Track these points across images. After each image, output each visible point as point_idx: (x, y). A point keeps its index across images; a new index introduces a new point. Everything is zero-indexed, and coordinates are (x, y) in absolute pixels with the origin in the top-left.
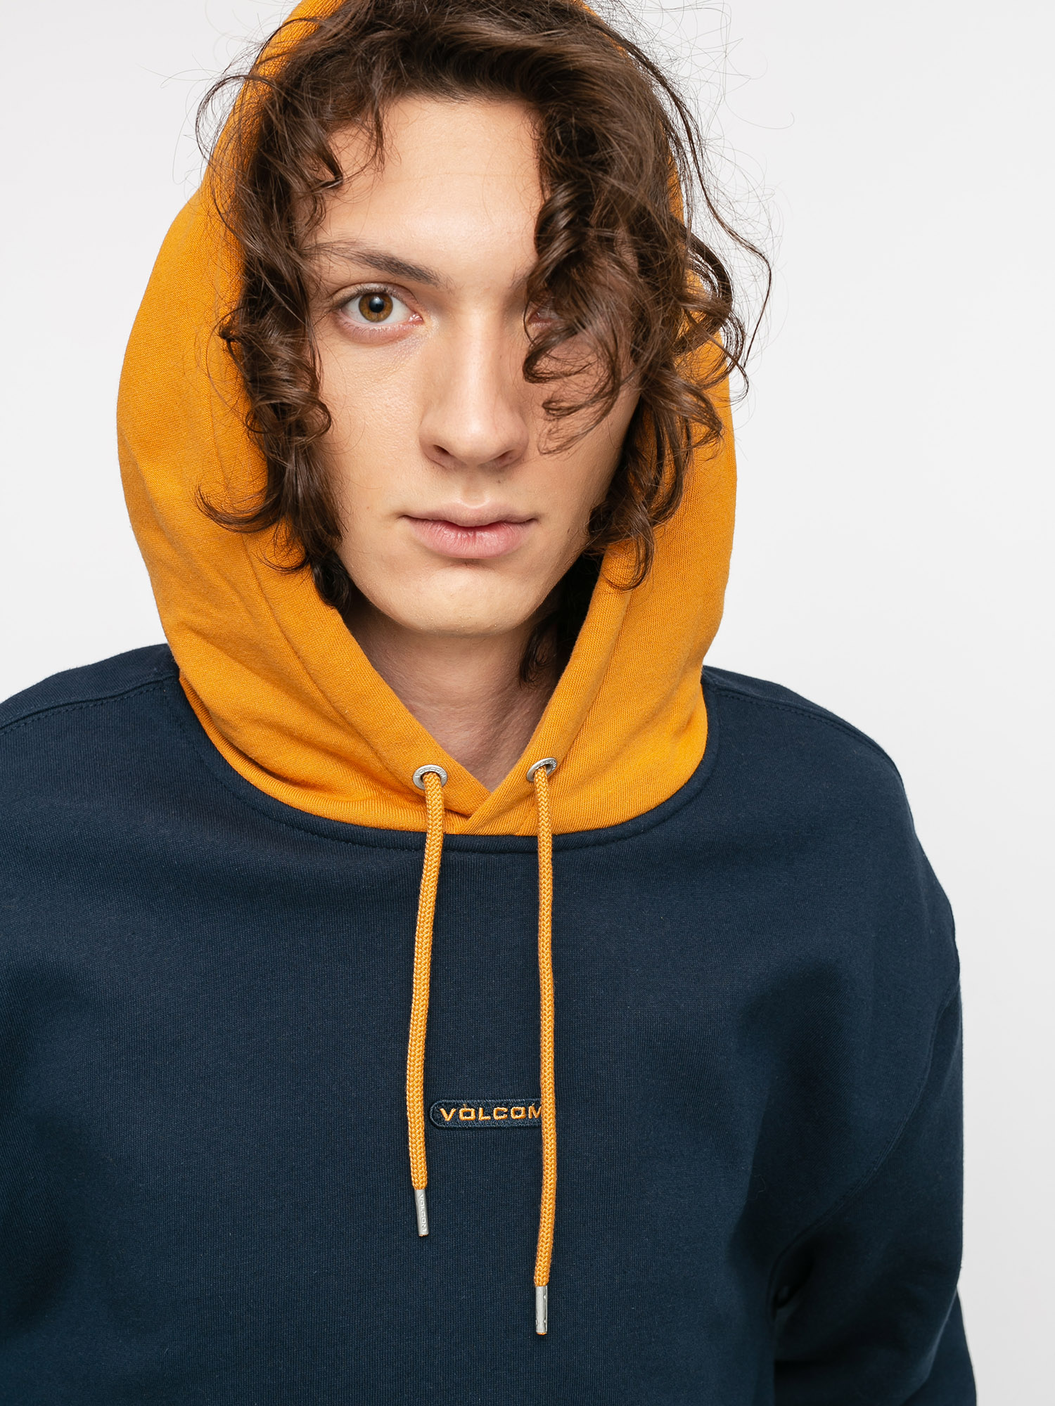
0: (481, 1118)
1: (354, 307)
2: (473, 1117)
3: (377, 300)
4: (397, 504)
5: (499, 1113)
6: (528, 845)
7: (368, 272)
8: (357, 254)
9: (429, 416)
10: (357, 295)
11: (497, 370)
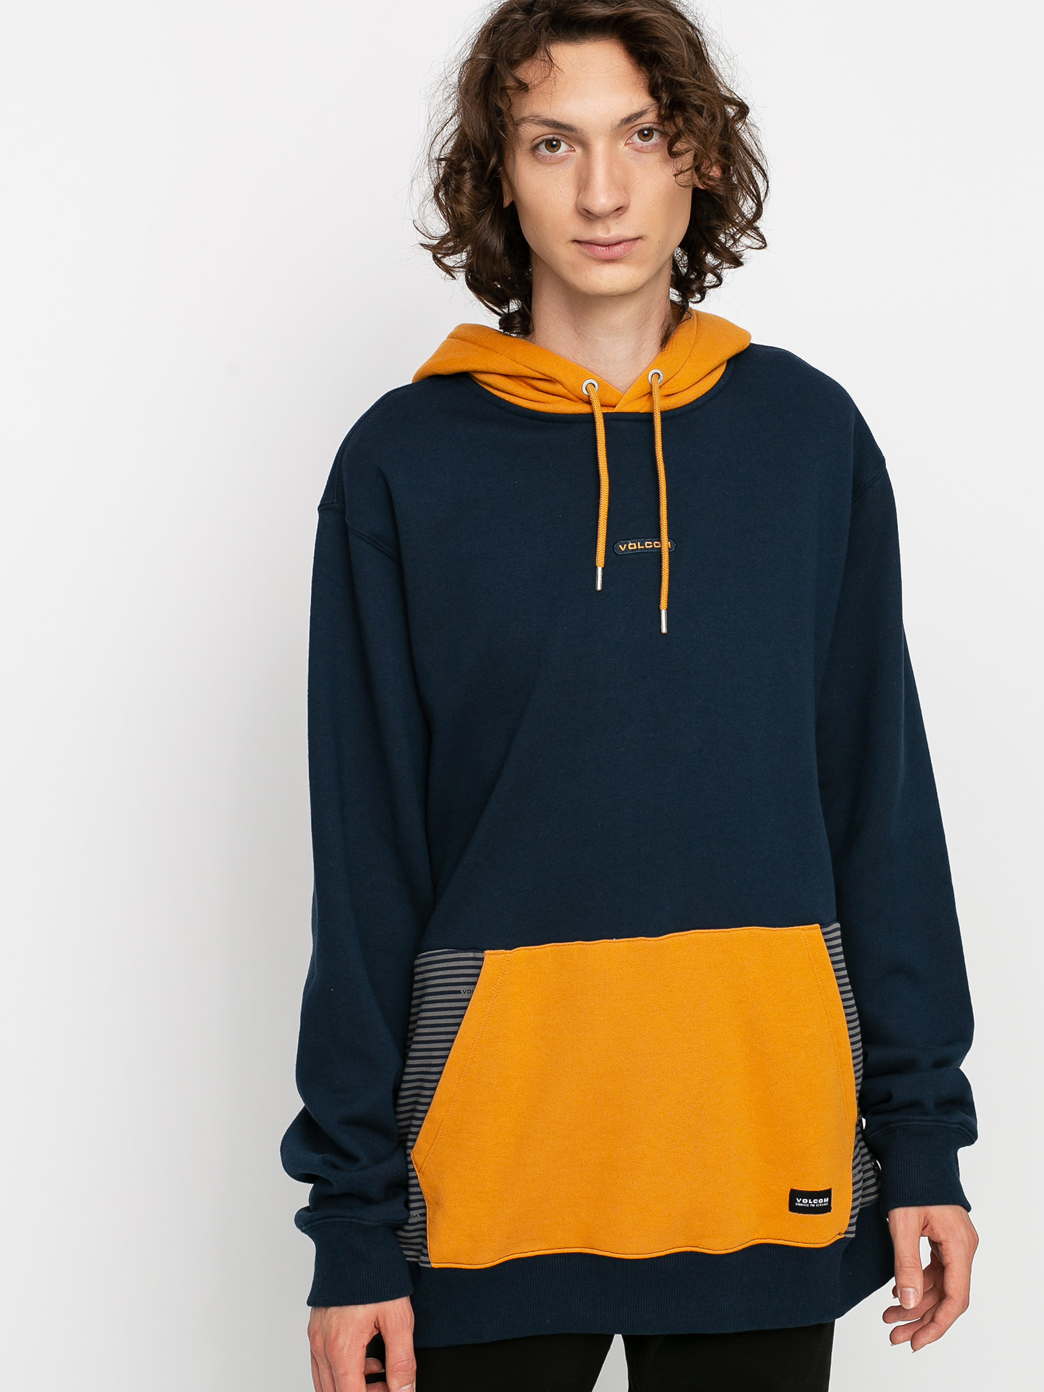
0: (639, 547)
1: (543, 147)
2: (635, 547)
3: (555, 143)
4: (570, 237)
5: (648, 545)
6: (649, 417)
7: (546, 129)
8: (539, 121)
9: (580, 195)
10: (543, 141)
11: (610, 171)
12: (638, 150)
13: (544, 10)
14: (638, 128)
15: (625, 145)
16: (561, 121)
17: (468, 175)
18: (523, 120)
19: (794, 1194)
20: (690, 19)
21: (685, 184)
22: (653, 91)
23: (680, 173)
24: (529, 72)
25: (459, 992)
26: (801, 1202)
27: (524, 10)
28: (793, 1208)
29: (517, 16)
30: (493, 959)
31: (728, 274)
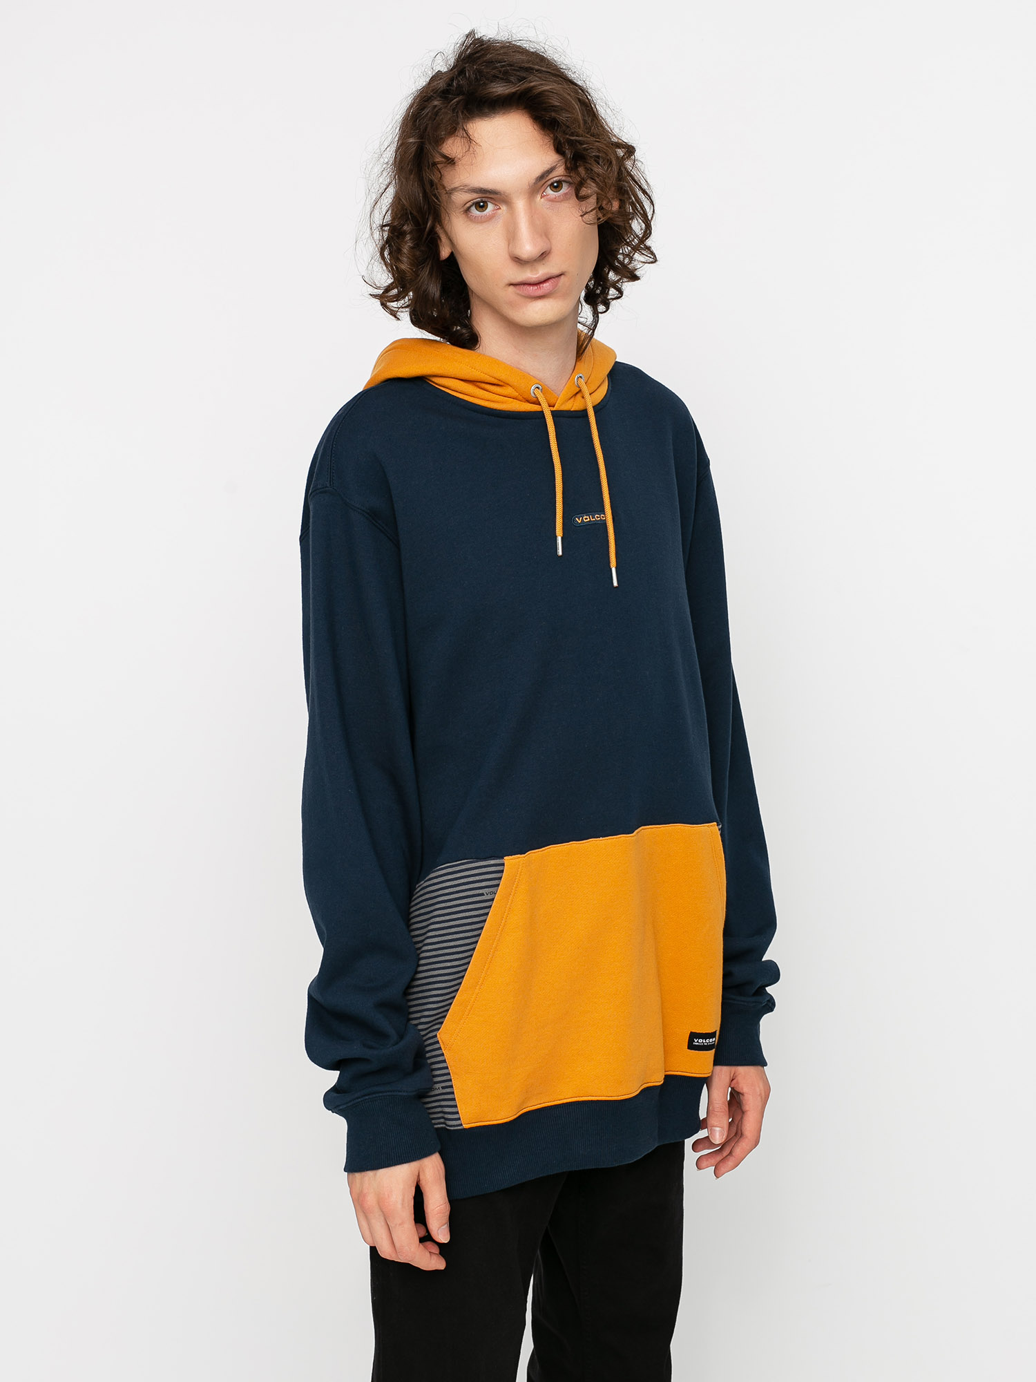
0: (591, 520)
1: (473, 208)
2: (589, 520)
3: (482, 204)
4: (507, 281)
5: (597, 517)
6: (583, 414)
7: (475, 195)
8: (469, 190)
9: (511, 245)
10: (473, 204)
11: (532, 223)
12: (552, 201)
13: (458, 95)
14: (549, 183)
15: (541, 198)
16: (486, 187)
17: (408, 237)
18: (455, 189)
19: (693, 1036)
20: (579, 83)
21: (591, 222)
22: (559, 150)
23: (585, 214)
24: (452, 147)
25: (483, 894)
26: (698, 1042)
27: (441, 97)
28: (691, 1046)
29: (436, 103)
30: (511, 862)
31: (627, 287)
